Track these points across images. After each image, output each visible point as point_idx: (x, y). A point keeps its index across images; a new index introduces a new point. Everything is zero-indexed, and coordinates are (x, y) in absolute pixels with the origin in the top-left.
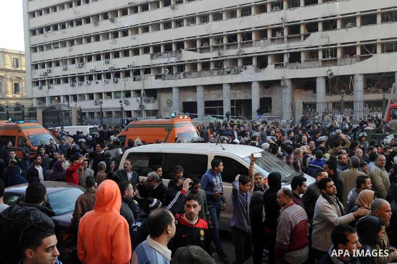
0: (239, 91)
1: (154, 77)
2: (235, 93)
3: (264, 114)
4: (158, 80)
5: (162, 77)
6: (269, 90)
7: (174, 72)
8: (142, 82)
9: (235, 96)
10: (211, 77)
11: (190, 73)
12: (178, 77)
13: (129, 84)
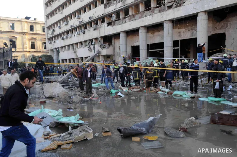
0: (184, 30)
1: (106, 25)
2: (180, 32)
3: (214, 55)
4: (109, 27)
5: (112, 24)
6: (222, 23)
7: (121, 17)
8: (98, 30)
9: (180, 36)
10: (151, 16)
11: (134, 16)
12: (124, 22)
13: (91, 34)
